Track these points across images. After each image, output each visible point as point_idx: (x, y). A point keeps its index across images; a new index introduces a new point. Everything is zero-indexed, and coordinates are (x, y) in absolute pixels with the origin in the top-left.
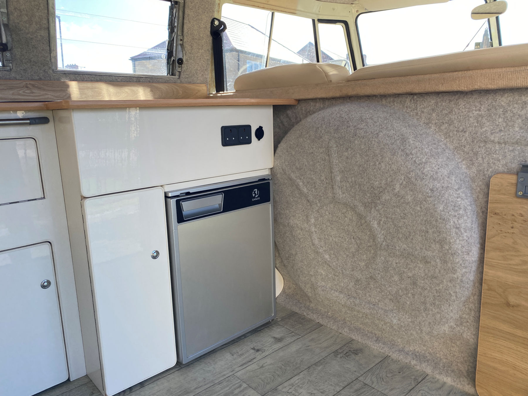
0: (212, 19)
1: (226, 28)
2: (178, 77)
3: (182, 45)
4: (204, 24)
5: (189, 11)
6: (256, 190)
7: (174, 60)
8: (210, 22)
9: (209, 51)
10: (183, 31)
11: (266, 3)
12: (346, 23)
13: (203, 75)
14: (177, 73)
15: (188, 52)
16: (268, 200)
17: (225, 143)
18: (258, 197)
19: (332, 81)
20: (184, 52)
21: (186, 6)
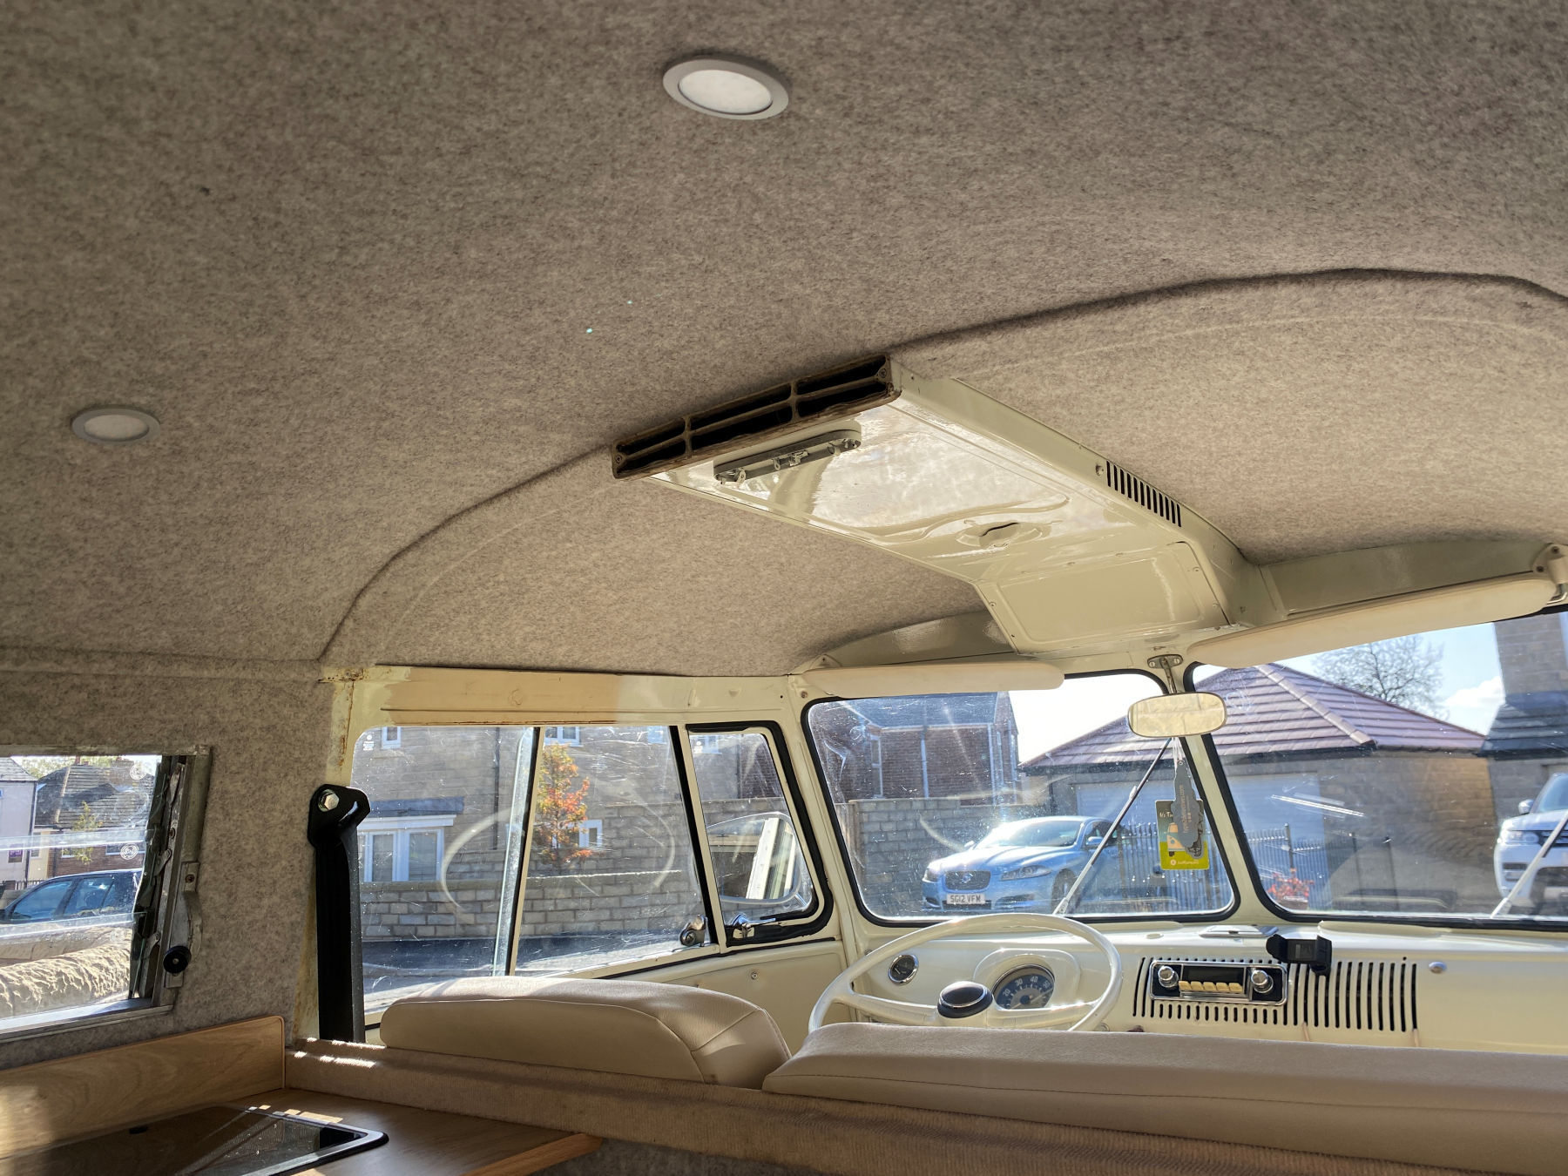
0: (314, 789)
1: (368, 812)
2: (167, 1008)
3: (192, 898)
4: (283, 812)
5: (227, 781)
7: (156, 945)
8: (308, 800)
9: (301, 895)
10: (198, 847)
11: (514, 708)
12: (774, 727)
13: (271, 980)
14: (165, 995)
15: (212, 917)
20: (198, 922)
21: (216, 767)
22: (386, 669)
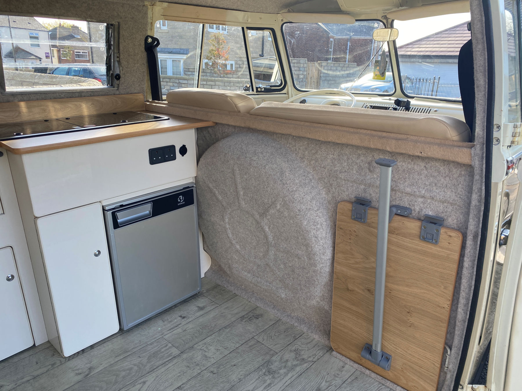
0: (145, 36)
1: (160, 44)
2: (117, 89)
3: (119, 62)
4: (138, 42)
5: (124, 32)
6: (181, 196)
7: (112, 73)
8: (144, 39)
9: (145, 64)
10: (119, 49)
11: (197, 18)
12: (273, 30)
13: (139, 85)
14: (116, 86)
15: (124, 67)
16: (192, 203)
17: (152, 162)
18: (183, 202)
19: (241, 111)
20: (121, 68)
21: (121, 28)
22: (161, 3)
